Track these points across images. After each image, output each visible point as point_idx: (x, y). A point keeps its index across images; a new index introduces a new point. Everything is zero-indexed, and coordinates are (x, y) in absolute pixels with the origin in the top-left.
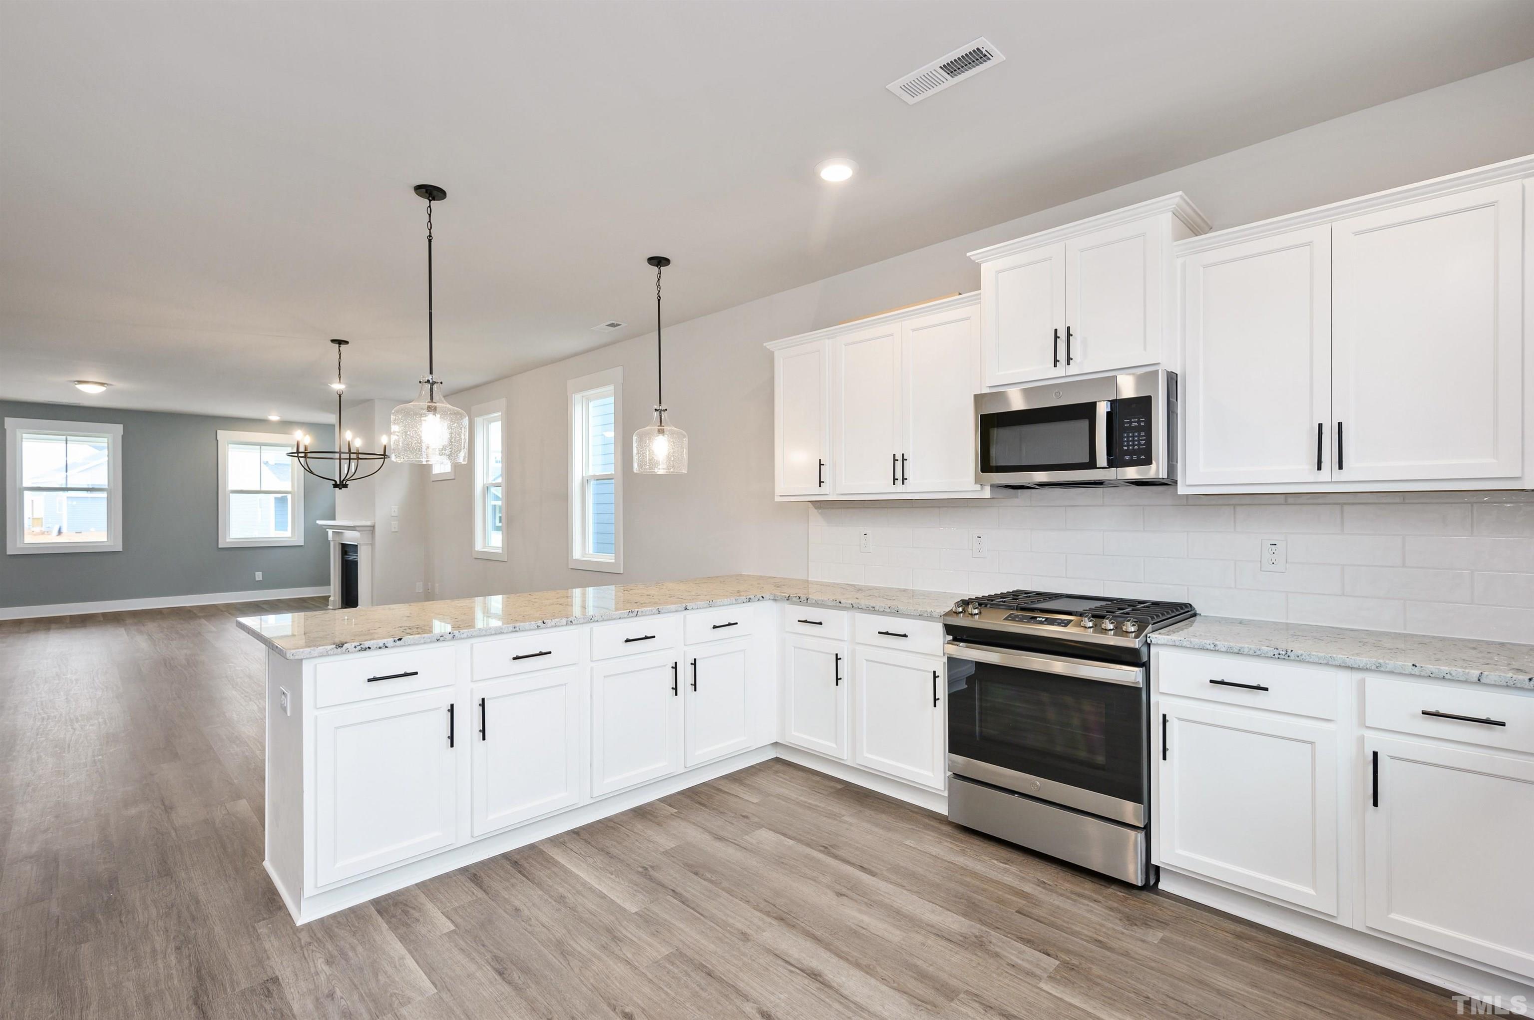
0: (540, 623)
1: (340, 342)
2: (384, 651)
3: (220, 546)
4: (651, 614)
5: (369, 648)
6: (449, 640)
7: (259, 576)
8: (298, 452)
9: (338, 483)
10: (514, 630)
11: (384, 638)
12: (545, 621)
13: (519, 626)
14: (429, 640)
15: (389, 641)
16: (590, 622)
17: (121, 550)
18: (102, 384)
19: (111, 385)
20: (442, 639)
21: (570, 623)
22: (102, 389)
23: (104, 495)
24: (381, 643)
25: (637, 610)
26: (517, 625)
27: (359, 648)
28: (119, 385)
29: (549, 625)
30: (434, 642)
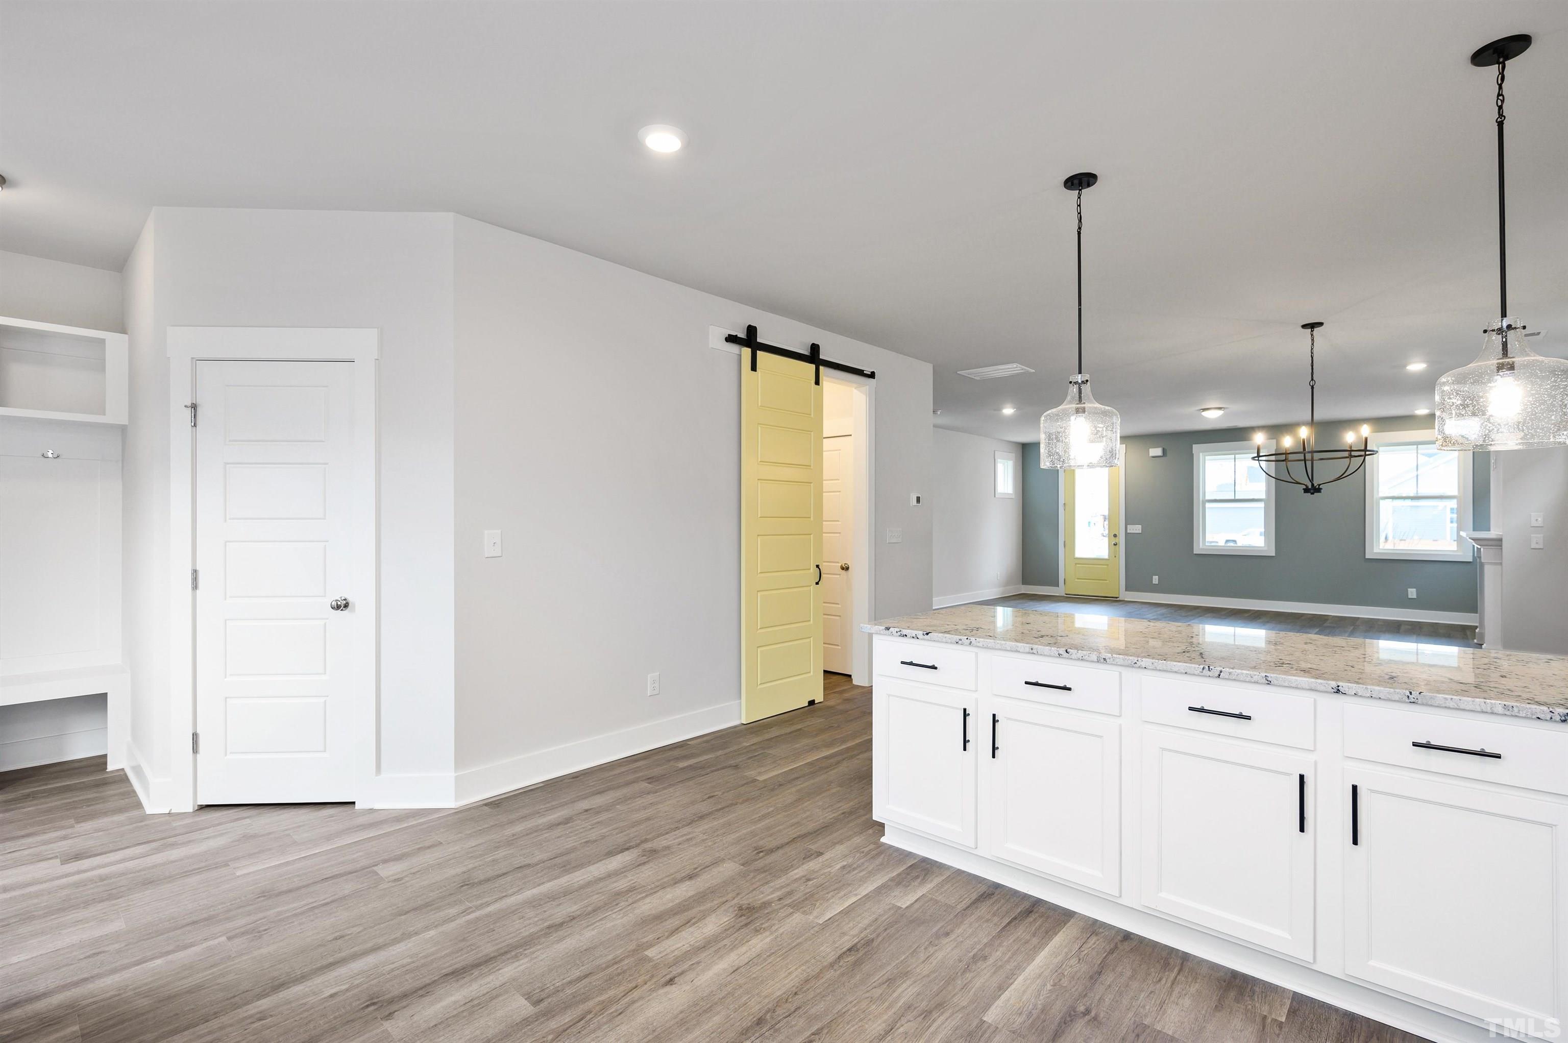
0: (1062, 651)
1: (1312, 326)
2: (915, 641)
3: (1367, 557)
4: (1250, 682)
5: (906, 636)
6: (966, 645)
7: (1412, 593)
8: (1259, 456)
9: (1310, 487)
10: (1031, 651)
11: (916, 630)
12: (1068, 650)
13: (1037, 649)
14: (949, 641)
15: (920, 634)
16: (1133, 667)
17: (1274, 555)
18: (1220, 408)
19: (1227, 408)
20: (960, 642)
21: (1102, 660)
22: (1220, 412)
23: (1262, 505)
24: (914, 633)
25: (1220, 669)
26: (1035, 647)
27: (899, 633)
28: (1234, 407)
29: (1074, 656)
30: (954, 643)
